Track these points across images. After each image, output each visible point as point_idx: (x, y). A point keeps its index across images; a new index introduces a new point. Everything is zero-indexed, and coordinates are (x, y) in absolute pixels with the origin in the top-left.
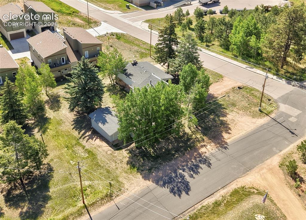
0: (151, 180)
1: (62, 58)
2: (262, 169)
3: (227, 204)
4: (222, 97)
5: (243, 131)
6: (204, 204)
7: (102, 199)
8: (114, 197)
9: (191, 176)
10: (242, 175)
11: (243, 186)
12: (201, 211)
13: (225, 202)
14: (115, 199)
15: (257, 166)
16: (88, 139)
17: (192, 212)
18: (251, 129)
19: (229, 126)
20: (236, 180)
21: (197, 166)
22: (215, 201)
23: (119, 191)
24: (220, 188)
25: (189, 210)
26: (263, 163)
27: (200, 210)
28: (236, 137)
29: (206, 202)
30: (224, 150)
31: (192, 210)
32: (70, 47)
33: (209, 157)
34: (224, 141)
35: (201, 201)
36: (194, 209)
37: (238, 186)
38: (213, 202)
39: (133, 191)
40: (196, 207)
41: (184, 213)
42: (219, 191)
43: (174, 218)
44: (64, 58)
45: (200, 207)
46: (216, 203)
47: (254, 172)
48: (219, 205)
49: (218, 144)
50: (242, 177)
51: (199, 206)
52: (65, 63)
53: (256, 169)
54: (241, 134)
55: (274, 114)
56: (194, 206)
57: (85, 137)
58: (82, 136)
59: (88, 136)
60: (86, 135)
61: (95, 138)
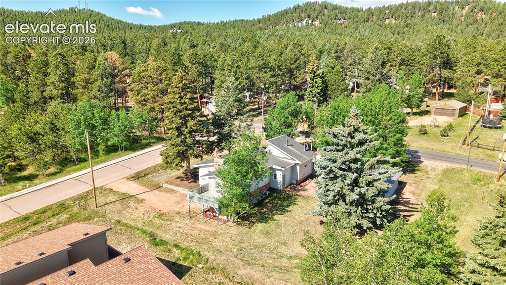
57: (411, 208)
58: (412, 211)
59: (406, 206)
60: (407, 208)
61: (405, 200)
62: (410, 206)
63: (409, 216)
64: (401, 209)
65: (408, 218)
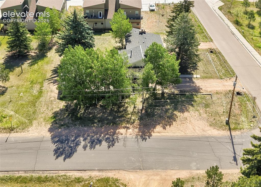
0: (52, 133)
1: (99, 12)
2: (157, 175)
3: (87, 185)
4: (206, 94)
5: (182, 132)
6: (68, 174)
7: (5, 129)
8: (13, 132)
9: (85, 147)
10: (129, 169)
11: (118, 179)
12: (59, 178)
13: (87, 183)
14: (13, 133)
15: (154, 170)
16: (51, 82)
17: (51, 175)
18: (193, 134)
19: (174, 122)
20: (119, 171)
21: (100, 142)
22: (79, 177)
23: (22, 129)
24: (96, 169)
25: (52, 171)
26: (165, 171)
27: (60, 176)
28: (167, 134)
29: (72, 173)
30: (140, 140)
31: (53, 173)
32: (115, 7)
33: (120, 139)
34: (150, 133)
35: (69, 170)
36: (55, 173)
37: (114, 177)
38: (77, 177)
39: (31, 135)
40: (59, 172)
41: (45, 172)
42: (93, 171)
43: (34, 171)
44: (102, 12)
45: (64, 174)
46: (79, 179)
47: (145, 173)
48: (79, 182)
49: (142, 132)
50: (127, 171)
51: (62, 173)
52: (101, 17)
53: (150, 172)
54: (176, 134)
55: (240, 132)
56: (58, 171)
57: (52, 80)
58: (51, 78)
59: (55, 80)
60: (54, 79)
61: (56, 84)
62: (52, 81)
63: (52, 75)
64: (57, 78)
65: (52, 74)
